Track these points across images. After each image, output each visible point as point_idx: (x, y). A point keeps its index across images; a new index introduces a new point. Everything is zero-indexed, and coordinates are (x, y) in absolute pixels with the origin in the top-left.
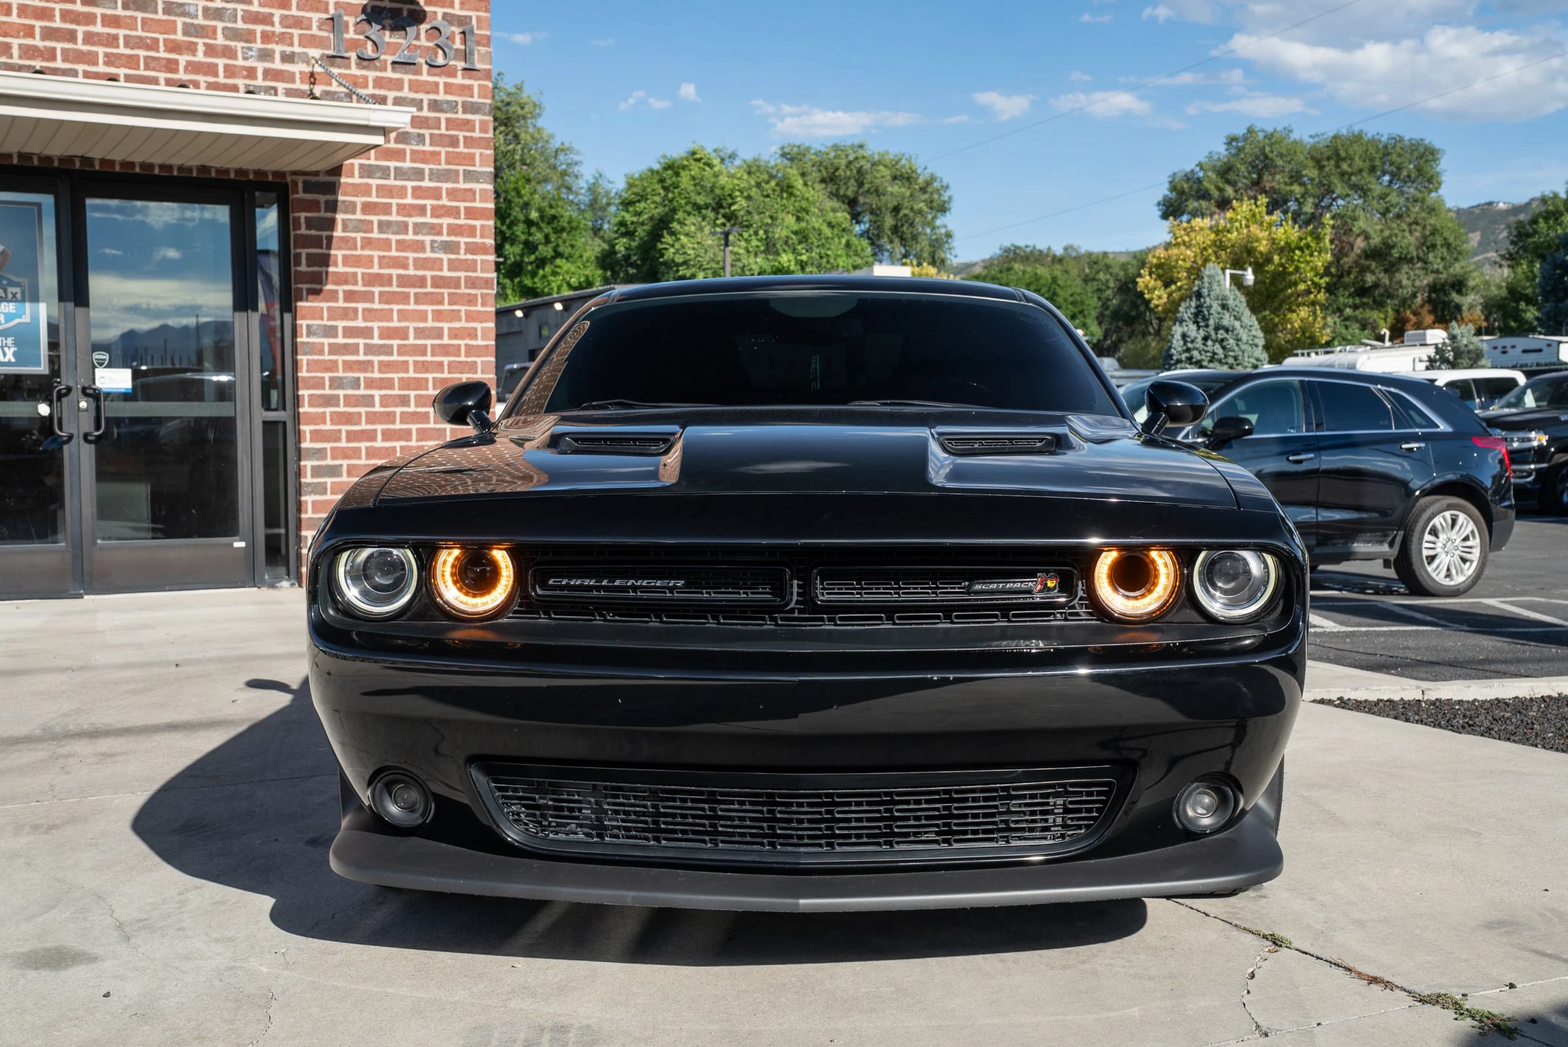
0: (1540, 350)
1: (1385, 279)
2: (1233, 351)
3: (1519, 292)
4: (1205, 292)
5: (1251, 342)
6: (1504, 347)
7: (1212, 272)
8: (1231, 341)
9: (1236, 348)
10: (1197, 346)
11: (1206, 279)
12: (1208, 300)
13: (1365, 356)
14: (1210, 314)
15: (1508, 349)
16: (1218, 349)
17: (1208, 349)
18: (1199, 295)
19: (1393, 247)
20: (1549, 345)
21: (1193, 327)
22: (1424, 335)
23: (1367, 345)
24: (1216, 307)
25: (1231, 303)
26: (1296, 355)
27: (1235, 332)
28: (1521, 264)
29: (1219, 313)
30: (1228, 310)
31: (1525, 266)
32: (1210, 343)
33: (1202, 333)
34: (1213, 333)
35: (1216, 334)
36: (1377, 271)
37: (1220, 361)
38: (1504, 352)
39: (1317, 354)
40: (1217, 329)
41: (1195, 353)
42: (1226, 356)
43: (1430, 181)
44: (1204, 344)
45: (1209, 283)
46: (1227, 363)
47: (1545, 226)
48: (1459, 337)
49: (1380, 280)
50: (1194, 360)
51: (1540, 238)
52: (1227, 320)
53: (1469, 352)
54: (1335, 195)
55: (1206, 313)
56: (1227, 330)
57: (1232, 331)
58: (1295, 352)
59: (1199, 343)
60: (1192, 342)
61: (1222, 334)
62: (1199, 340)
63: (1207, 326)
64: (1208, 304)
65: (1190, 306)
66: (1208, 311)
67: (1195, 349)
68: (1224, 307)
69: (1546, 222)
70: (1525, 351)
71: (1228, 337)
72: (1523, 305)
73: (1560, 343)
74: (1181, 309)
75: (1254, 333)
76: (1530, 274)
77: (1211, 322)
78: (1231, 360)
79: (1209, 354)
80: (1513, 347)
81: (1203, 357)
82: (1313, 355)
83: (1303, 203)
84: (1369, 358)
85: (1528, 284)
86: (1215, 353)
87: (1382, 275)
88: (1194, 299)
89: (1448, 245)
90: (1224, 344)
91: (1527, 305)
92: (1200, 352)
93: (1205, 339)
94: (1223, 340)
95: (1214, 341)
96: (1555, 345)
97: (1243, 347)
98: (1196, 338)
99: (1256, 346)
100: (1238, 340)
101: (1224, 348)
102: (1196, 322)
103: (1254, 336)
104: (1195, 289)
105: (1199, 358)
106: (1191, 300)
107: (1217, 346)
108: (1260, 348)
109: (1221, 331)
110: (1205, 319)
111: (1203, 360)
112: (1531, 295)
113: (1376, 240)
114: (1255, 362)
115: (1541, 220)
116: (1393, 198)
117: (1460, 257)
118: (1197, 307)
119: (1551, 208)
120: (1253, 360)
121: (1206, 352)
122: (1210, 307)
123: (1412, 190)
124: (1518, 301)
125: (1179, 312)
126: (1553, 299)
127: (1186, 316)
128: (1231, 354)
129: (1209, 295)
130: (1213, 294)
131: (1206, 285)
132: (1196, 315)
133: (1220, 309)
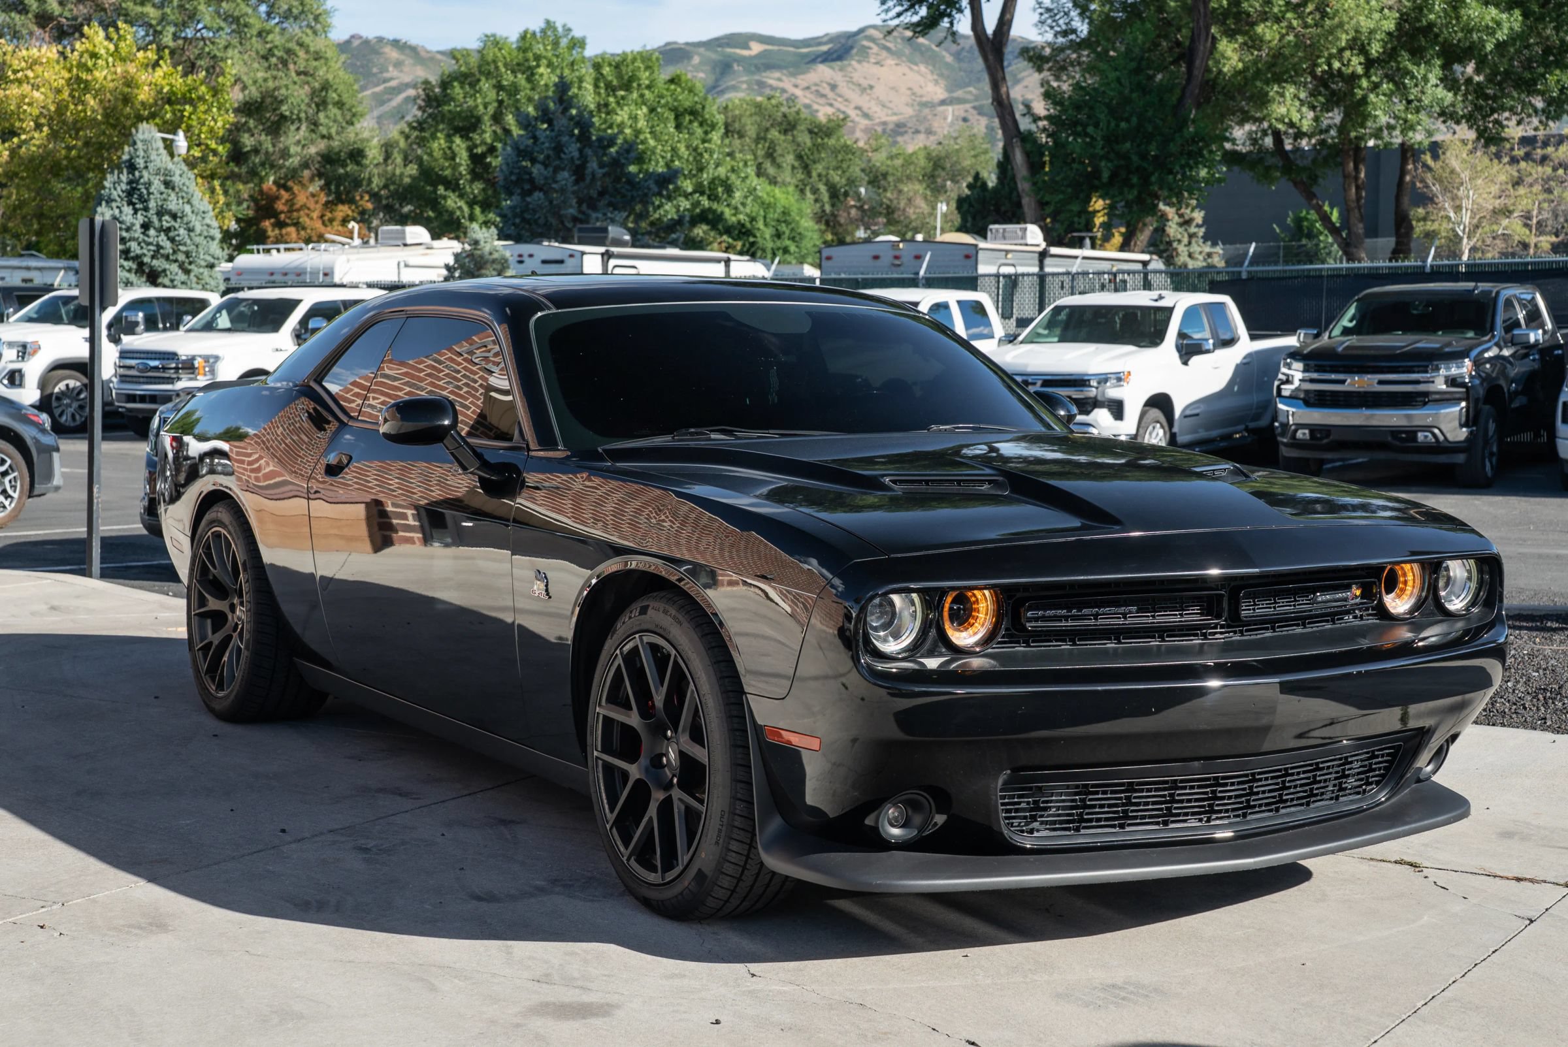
0: (561, 262)
1: (267, 142)
2: (185, 244)
3: (437, 174)
4: (140, 162)
5: (205, 233)
6: (520, 256)
7: (147, 136)
8: (182, 231)
9: (189, 242)
10: (136, 235)
11: (139, 145)
12: (145, 174)
13: (343, 258)
14: (149, 194)
15: (526, 258)
16: (163, 240)
17: (151, 240)
18: (132, 167)
19: (281, 102)
20: (571, 256)
21: (128, 210)
22: (403, 232)
23: (333, 242)
24: (157, 185)
25: (176, 179)
26: (251, 252)
27: (185, 219)
28: (438, 139)
29: (162, 193)
30: (173, 189)
31: (442, 141)
32: (152, 232)
33: (140, 218)
34: (155, 219)
35: (160, 220)
36: (256, 131)
37: (167, 257)
38: (521, 262)
39: (278, 250)
40: (160, 213)
41: (133, 245)
42: (174, 252)
43: (316, 18)
44: (143, 233)
45: (145, 151)
46: (176, 261)
47: (461, 91)
48: (482, 243)
49: (260, 143)
50: (132, 254)
51: (456, 106)
52: (173, 204)
53: (494, 261)
54: (200, 26)
55: (145, 192)
56: (174, 216)
57: (181, 218)
58: (249, 247)
59: (137, 232)
60: (128, 230)
61: (167, 221)
62: (137, 227)
63: (146, 209)
64: (145, 179)
65: (119, 181)
66: (147, 189)
67: (134, 239)
68: (168, 184)
69: (462, 88)
70: (544, 262)
71: (177, 225)
72: (441, 190)
73: (583, 253)
74: (107, 184)
75: (208, 221)
76: (448, 152)
77: (152, 204)
78: (181, 257)
79: (152, 248)
80: (531, 256)
81: (145, 251)
82: (274, 252)
83: (161, 33)
84: (348, 261)
85: (447, 164)
86: (159, 247)
87: (263, 137)
88: (125, 171)
89: (340, 104)
90: (172, 234)
91: (446, 190)
92: (139, 244)
93: (146, 226)
94: (168, 230)
95: (160, 230)
96: (578, 255)
97: (198, 240)
98: (133, 225)
99: (213, 238)
100: (190, 230)
101: (172, 240)
102: (130, 203)
103: (208, 226)
104: (125, 157)
105: (139, 252)
106: (121, 172)
107: (163, 236)
108: (217, 241)
109: (167, 217)
110: (144, 201)
111: (145, 255)
112: (449, 178)
113: (254, 92)
114: (212, 260)
115: (456, 84)
116: (276, 38)
117: (354, 119)
118: (130, 183)
119: (463, 69)
120: (209, 258)
121: (149, 244)
122: (148, 185)
123: (297, 30)
124: (435, 185)
125: (104, 188)
126: (519, 191)
127: (115, 194)
128: (182, 248)
129: (146, 167)
130: (151, 166)
131: (141, 153)
132: (130, 193)
133: (162, 188)
